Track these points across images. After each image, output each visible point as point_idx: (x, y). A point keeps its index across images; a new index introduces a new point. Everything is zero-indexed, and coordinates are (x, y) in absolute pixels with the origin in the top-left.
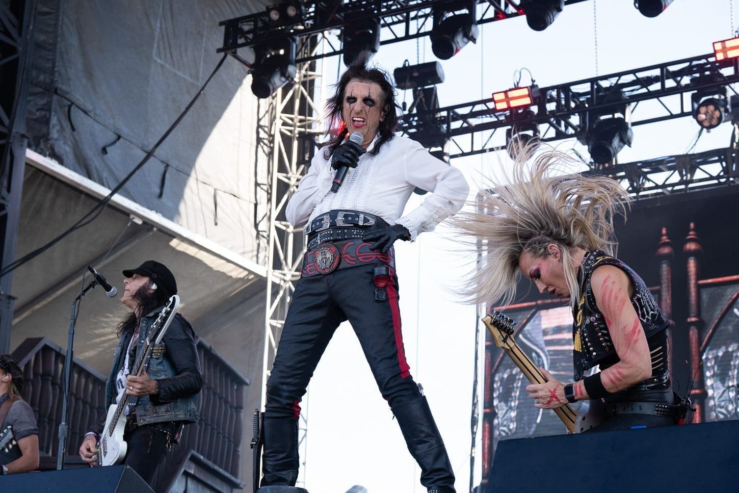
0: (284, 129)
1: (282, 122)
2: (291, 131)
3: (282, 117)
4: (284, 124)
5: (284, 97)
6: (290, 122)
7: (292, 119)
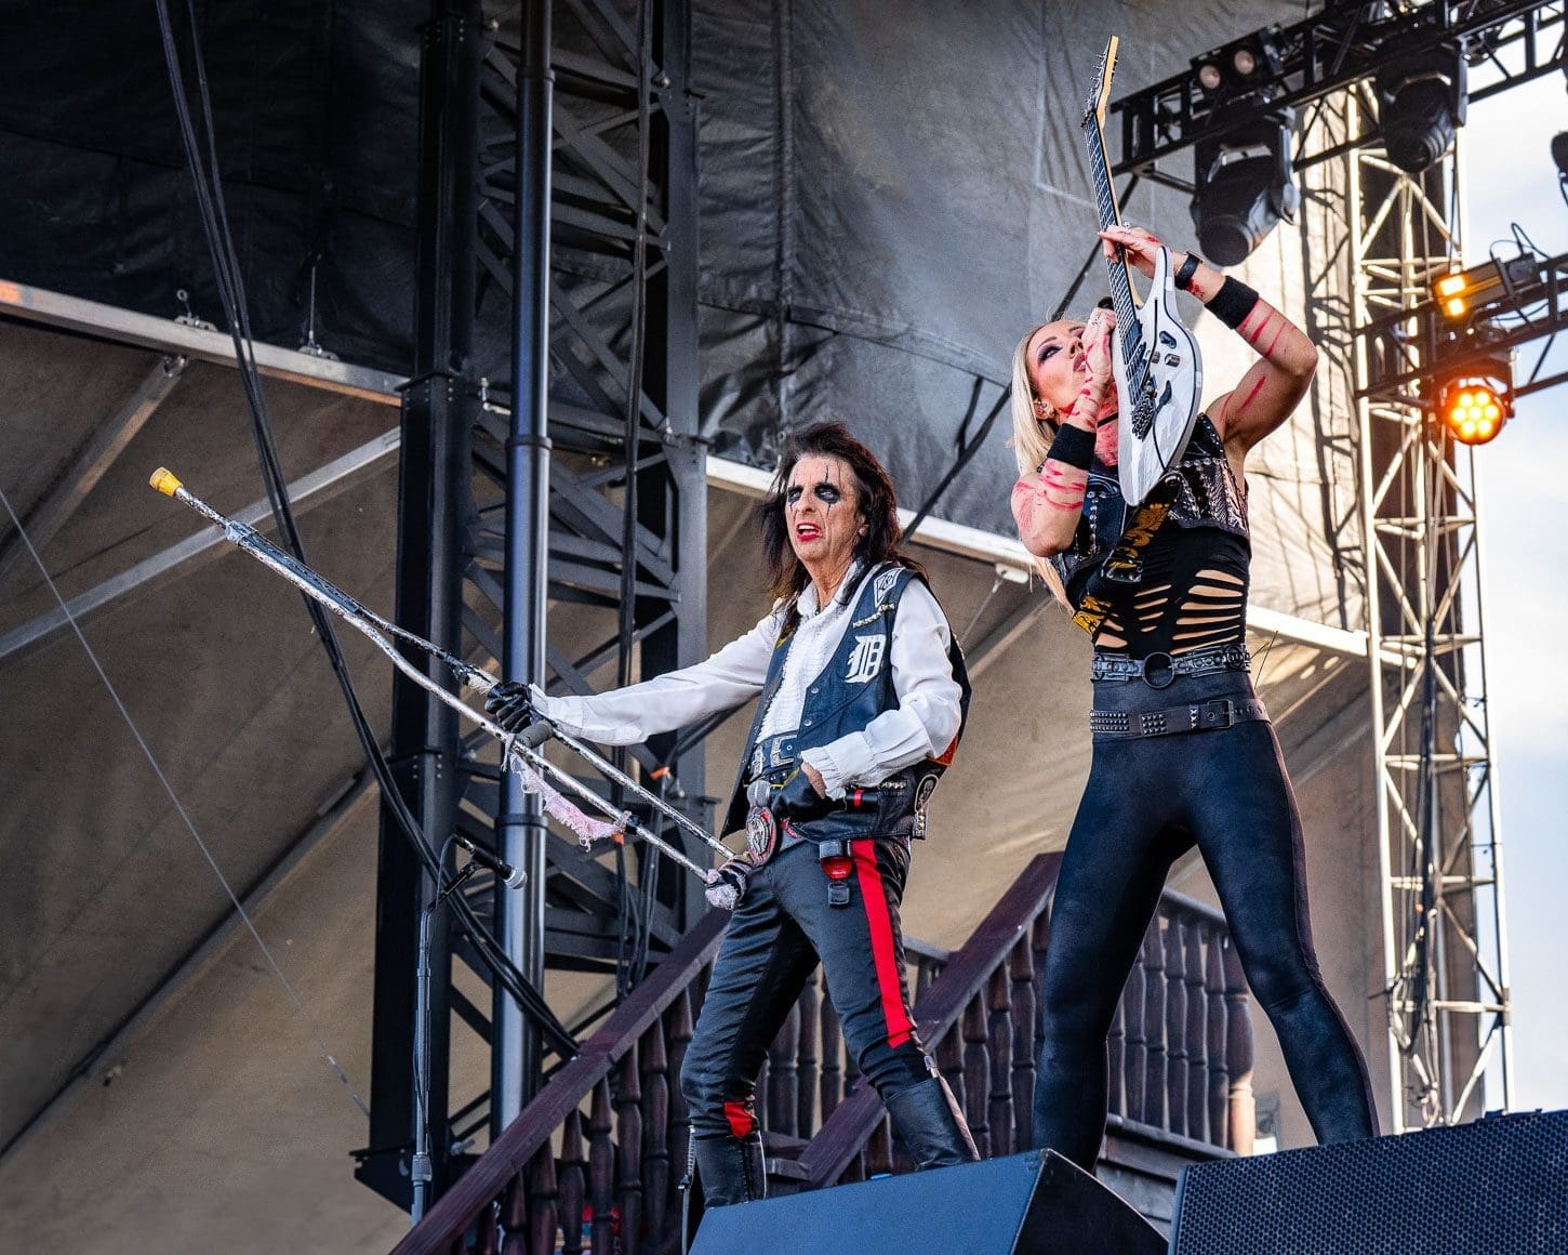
0: (1381, 297)
1: (1370, 278)
2: (1397, 299)
3: (1370, 268)
4: (1377, 282)
5: (1369, 212)
6: (1391, 274)
7: (1398, 270)
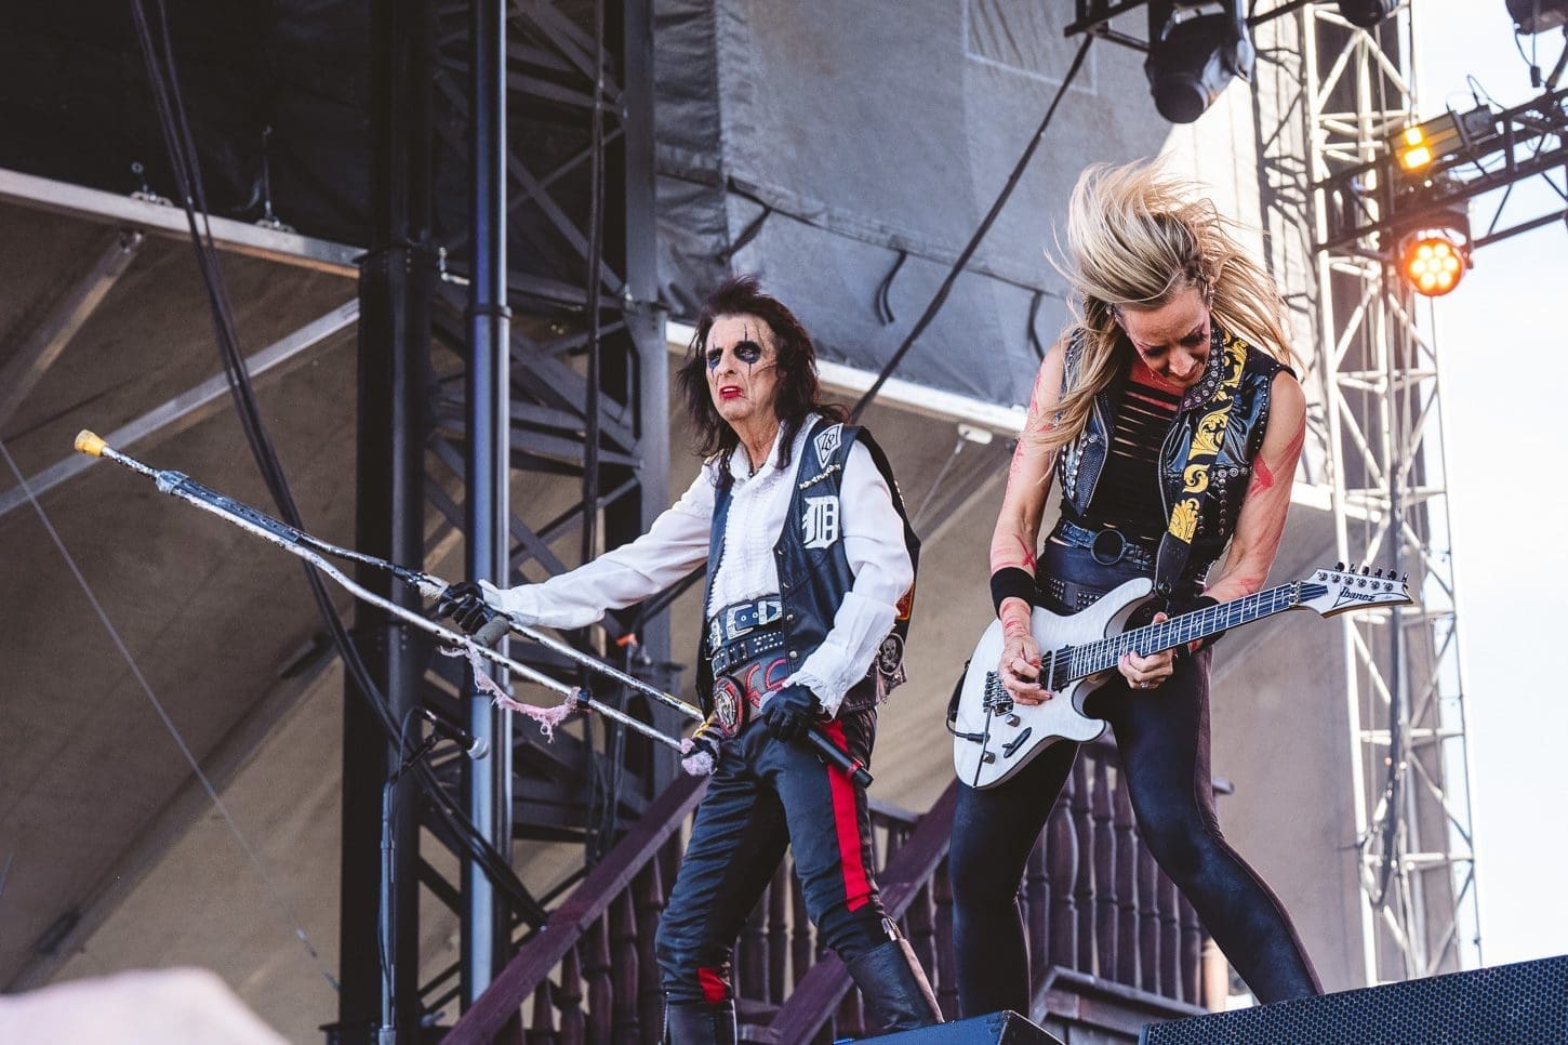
0: (1338, 151)
1: (1327, 133)
2: (1355, 153)
3: (1326, 123)
4: (1335, 137)
5: (1324, 72)
6: (1349, 129)
7: (1355, 124)
